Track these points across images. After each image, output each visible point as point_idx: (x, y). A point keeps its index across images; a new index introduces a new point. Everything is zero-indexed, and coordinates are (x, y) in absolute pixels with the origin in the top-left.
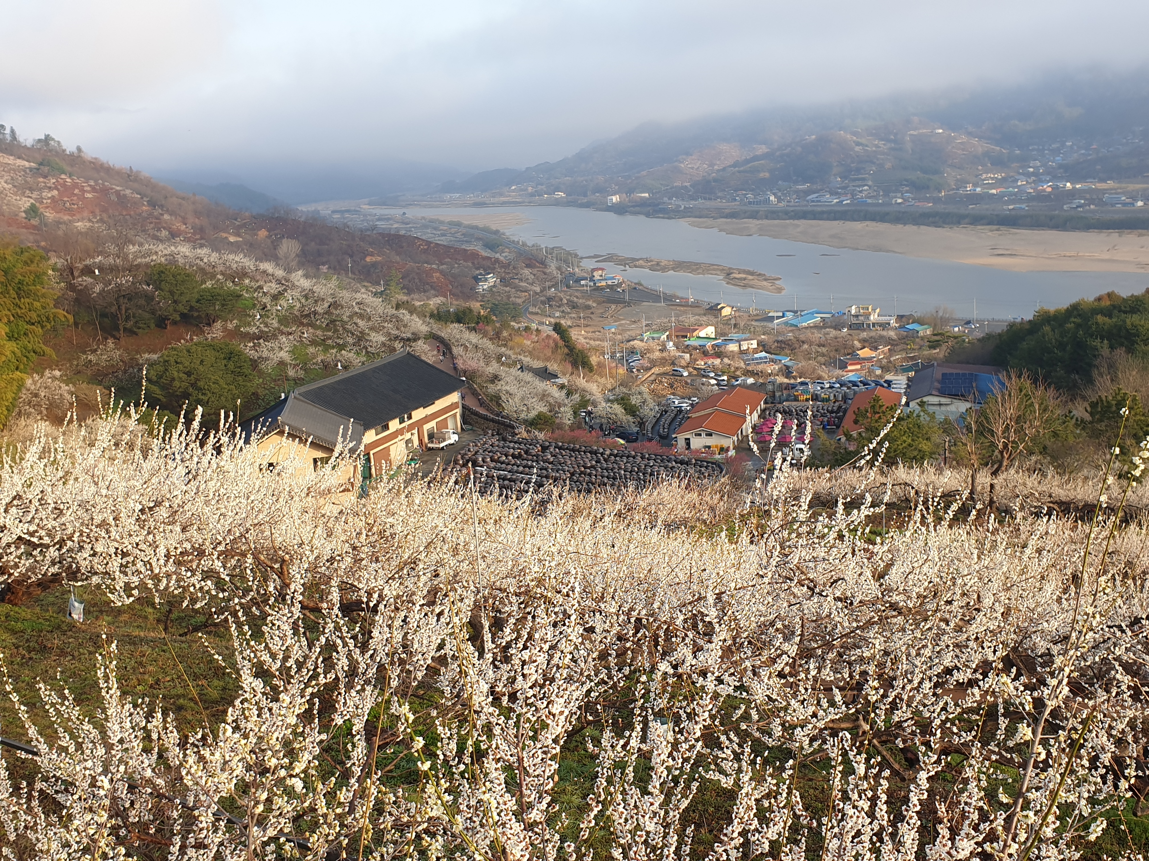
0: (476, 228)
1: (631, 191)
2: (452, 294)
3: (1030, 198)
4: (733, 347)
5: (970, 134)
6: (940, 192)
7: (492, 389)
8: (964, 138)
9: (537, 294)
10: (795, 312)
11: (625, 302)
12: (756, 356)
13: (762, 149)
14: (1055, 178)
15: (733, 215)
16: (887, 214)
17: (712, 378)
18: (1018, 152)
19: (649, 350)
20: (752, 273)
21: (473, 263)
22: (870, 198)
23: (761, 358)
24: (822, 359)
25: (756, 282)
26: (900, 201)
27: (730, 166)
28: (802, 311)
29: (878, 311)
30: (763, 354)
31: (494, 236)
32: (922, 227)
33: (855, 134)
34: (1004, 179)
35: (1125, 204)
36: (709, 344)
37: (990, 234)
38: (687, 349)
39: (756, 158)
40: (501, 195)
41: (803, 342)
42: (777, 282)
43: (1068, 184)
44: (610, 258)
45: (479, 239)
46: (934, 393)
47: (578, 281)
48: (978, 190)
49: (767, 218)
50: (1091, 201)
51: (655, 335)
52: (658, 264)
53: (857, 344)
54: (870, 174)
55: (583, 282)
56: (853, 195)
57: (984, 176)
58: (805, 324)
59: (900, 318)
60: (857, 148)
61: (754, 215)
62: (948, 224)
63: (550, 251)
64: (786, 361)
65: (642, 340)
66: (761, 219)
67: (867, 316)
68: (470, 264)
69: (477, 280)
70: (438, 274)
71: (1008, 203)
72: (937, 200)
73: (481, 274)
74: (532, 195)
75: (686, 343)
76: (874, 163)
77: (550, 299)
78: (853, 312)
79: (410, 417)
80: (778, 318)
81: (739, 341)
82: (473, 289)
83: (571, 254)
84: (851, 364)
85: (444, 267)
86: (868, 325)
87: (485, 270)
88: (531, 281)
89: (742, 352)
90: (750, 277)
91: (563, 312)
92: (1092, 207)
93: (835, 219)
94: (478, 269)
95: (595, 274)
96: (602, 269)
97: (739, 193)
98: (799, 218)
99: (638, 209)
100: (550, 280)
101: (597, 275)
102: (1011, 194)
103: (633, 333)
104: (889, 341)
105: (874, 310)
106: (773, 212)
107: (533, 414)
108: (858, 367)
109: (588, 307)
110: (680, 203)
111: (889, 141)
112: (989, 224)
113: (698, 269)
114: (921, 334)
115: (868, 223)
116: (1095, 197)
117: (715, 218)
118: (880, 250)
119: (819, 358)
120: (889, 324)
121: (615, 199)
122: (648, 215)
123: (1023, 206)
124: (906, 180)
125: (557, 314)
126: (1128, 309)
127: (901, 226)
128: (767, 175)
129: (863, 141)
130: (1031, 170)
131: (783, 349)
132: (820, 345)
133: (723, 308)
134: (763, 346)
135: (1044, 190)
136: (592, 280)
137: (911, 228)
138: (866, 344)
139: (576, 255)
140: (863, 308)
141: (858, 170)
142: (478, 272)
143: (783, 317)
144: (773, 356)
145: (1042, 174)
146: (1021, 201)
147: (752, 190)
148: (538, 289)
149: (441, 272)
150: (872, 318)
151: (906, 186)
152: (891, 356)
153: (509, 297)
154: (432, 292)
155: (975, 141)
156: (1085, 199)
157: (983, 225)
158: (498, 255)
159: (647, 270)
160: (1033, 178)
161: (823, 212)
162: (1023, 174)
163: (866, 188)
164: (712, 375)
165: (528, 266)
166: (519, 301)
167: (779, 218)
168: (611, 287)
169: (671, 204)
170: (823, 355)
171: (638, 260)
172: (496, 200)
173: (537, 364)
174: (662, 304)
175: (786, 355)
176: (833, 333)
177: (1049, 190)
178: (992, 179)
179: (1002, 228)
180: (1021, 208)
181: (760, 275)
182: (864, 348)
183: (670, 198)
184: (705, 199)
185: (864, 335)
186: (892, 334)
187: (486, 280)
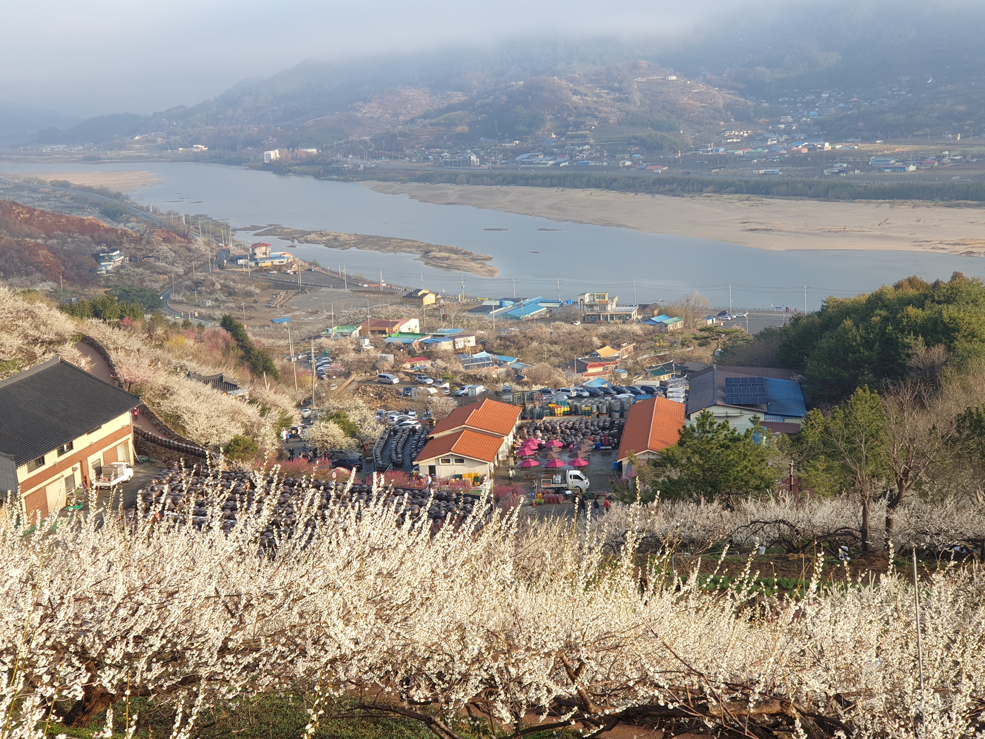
0: (90, 189)
1: (293, 145)
2: (66, 278)
3: (783, 162)
4: (446, 346)
5: (708, 82)
6: (676, 152)
7: (166, 406)
8: (701, 88)
9: (179, 276)
10: (516, 300)
11: (298, 287)
12: (476, 356)
13: (458, 97)
14: (810, 137)
15: (426, 178)
16: (615, 180)
17: (430, 386)
18: (766, 105)
19: (342, 351)
20: (456, 252)
21: (92, 236)
22: (592, 159)
23: (481, 359)
24: (556, 361)
25: (461, 263)
26: (628, 163)
27: (420, 117)
28: (524, 299)
29: (616, 299)
30: (484, 354)
31: (115, 201)
32: (657, 196)
33: (571, 80)
34: (750, 138)
35: (894, 169)
36: (416, 343)
37: (739, 204)
38: (388, 348)
39: (451, 108)
40: (121, 147)
41: (532, 339)
42: (486, 263)
43: (827, 144)
44: (272, 231)
45: (94, 205)
46: (719, 402)
47: (233, 260)
48: (722, 150)
49: (468, 182)
50: (855, 165)
51: (345, 331)
52: (336, 239)
53: (597, 341)
54: (591, 131)
55: (241, 262)
56: (572, 156)
57: (727, 134)
58: (528, 316)
59: (643, 308)
60: (575, 98)
61: (452, 179)
62: (689, 192)
63: (192, 221)
64: (512, 363)
65: (328, 337)
66: (461, 183)
67: (604, 306)
68: (88, 238)
69: (98, 258)
70: (45, 252)
71: (758, 166)
72: (672, 163)
73: (103, 251)
74: (163, 148)
75: (387, 341)
76: (596, 117)
77: (198, 283)
78: (587, 301)
79: (71, 447)
80: (496, 307)
81: (453, 338)
82: (93, 270)
83: (220, 225)
84: (591, 366)
85: (55, 241)
86: (606, 318)
87: (108, 246)
88: (171, 259)
89: (458, 352)
90: (454, 256)
91: (216, 300)
92: (857, 172)
93: (552, 185)
94: (99, 244)
95: (257, 251)
96: (266, 245)
97: (432, 150)
98: (508, 183)
99: (305, 168)
100: (197, 259)
101: (259, 252)
102: (760, 156)
103: (314, 328)
104: (634, 338)
105: (612, 299)
106: (476, 176)
107: (227, 438)
108: (600, 369)
109: (250, 294)
110: (359, 161)
111: (612, 89)
112: (737, 192)
113: (387, 246)
114: (671, 328)
115: (592, 190)
116: (858, 160)
117: (403, 182)
118: (610, 224)
119: (553, 359)
120: (630, 316)
121: (274, 154)
122: (317, 176)
123: (777, 170)
124: (635, 138)
125: (209, 303)
126: (942, 298)
127: (632, 195)
128: (466, 129)
129: (582, 89)
130: (783, 126)
131: (507, 347)
132: (553, 342)
133: (424, 295)
134: (483, 344)
135: (799, 152)
136: (253, 257)
137: (643, 198)
138: (607, 342)
139: (227, 227)
140: (598, 297)
141: (577, 126)
142: (99, 248)
143: (501, 306)
144: (496, 357)
145: (796, 132)
146: (772, 164)
147: (449, 148)
148: (181, 271)
149: (50, 249)
150: (609, 308)
151: (636, 145)
152: (637, 355)
153: (142, 281)
154: (38, 275)
155: (715, 91)
156: (849, 163)
157: (730, 193)
158: (121, 226)
159: (322, 246)
160: (785, 137)
161: (536, 177)
162: (774, 132)
163: (587, 147)
164: (430, 381)
165: (166, 240)
166: (157, 286)
167: (483, 184)
168: (278, 268)
169: (346, 162)
170: (556, 355)
171: (309, 233)
172: (114, 154)
173: (207, 371)
174: (347, 290)
175: (512, 355)
176: (566, 327)
177: (805, 151)
178: (737, 137)
179: (753, 197)
180: (773, 173)
181: (465, 253)
182: (604, 346)
183: (346, 155)
184: (390, 157)
185: (603, 329)
186: (636, 328)
187: (110, 259)
